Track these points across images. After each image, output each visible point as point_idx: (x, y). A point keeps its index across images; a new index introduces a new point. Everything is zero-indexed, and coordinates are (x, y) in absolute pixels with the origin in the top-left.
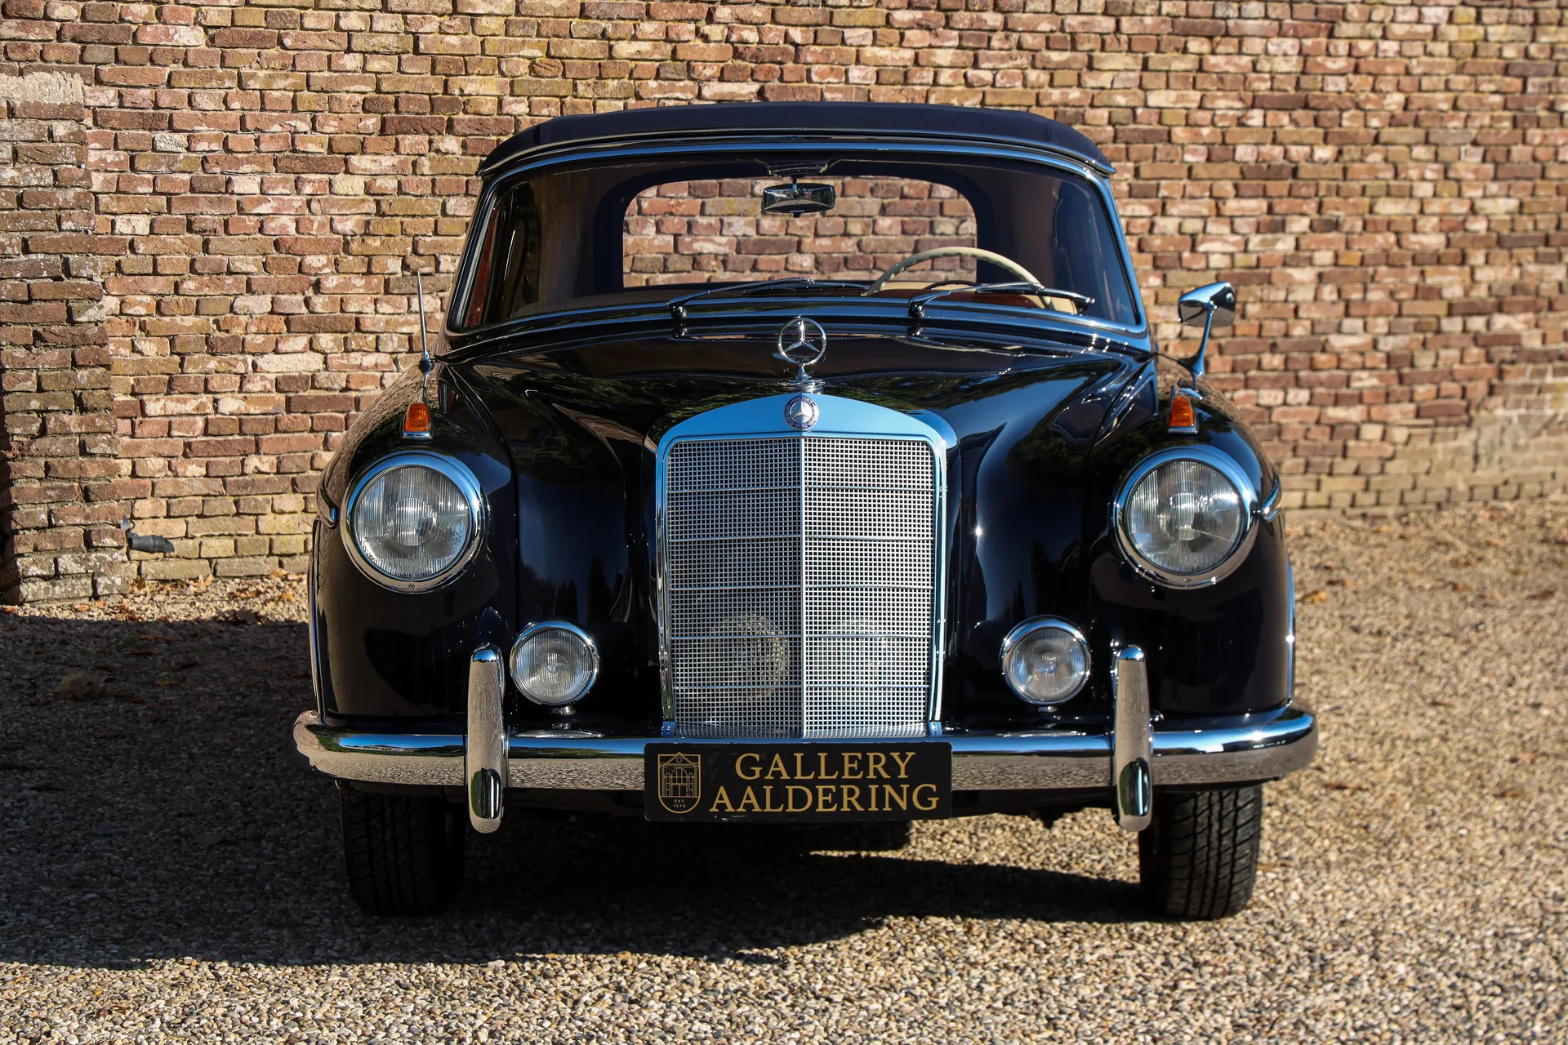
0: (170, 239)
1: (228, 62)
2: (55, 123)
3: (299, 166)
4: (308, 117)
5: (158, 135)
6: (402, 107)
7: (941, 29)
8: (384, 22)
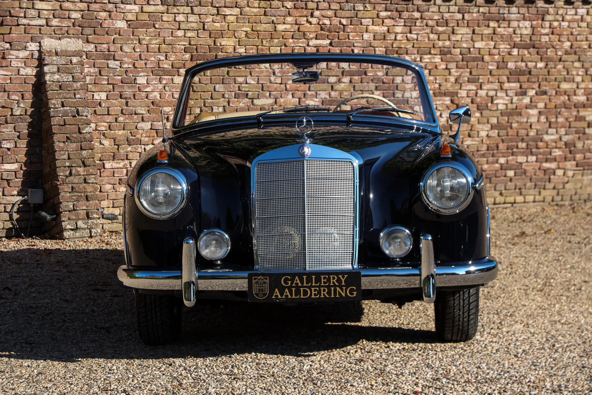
0: (114, 101)
1: (135, 34)
2: (72, 58)
3: (161, 73)
4: (164, 54)
5: (109, 62)
6: (199, 50)
7: (397, 19)
8: (192, 18)
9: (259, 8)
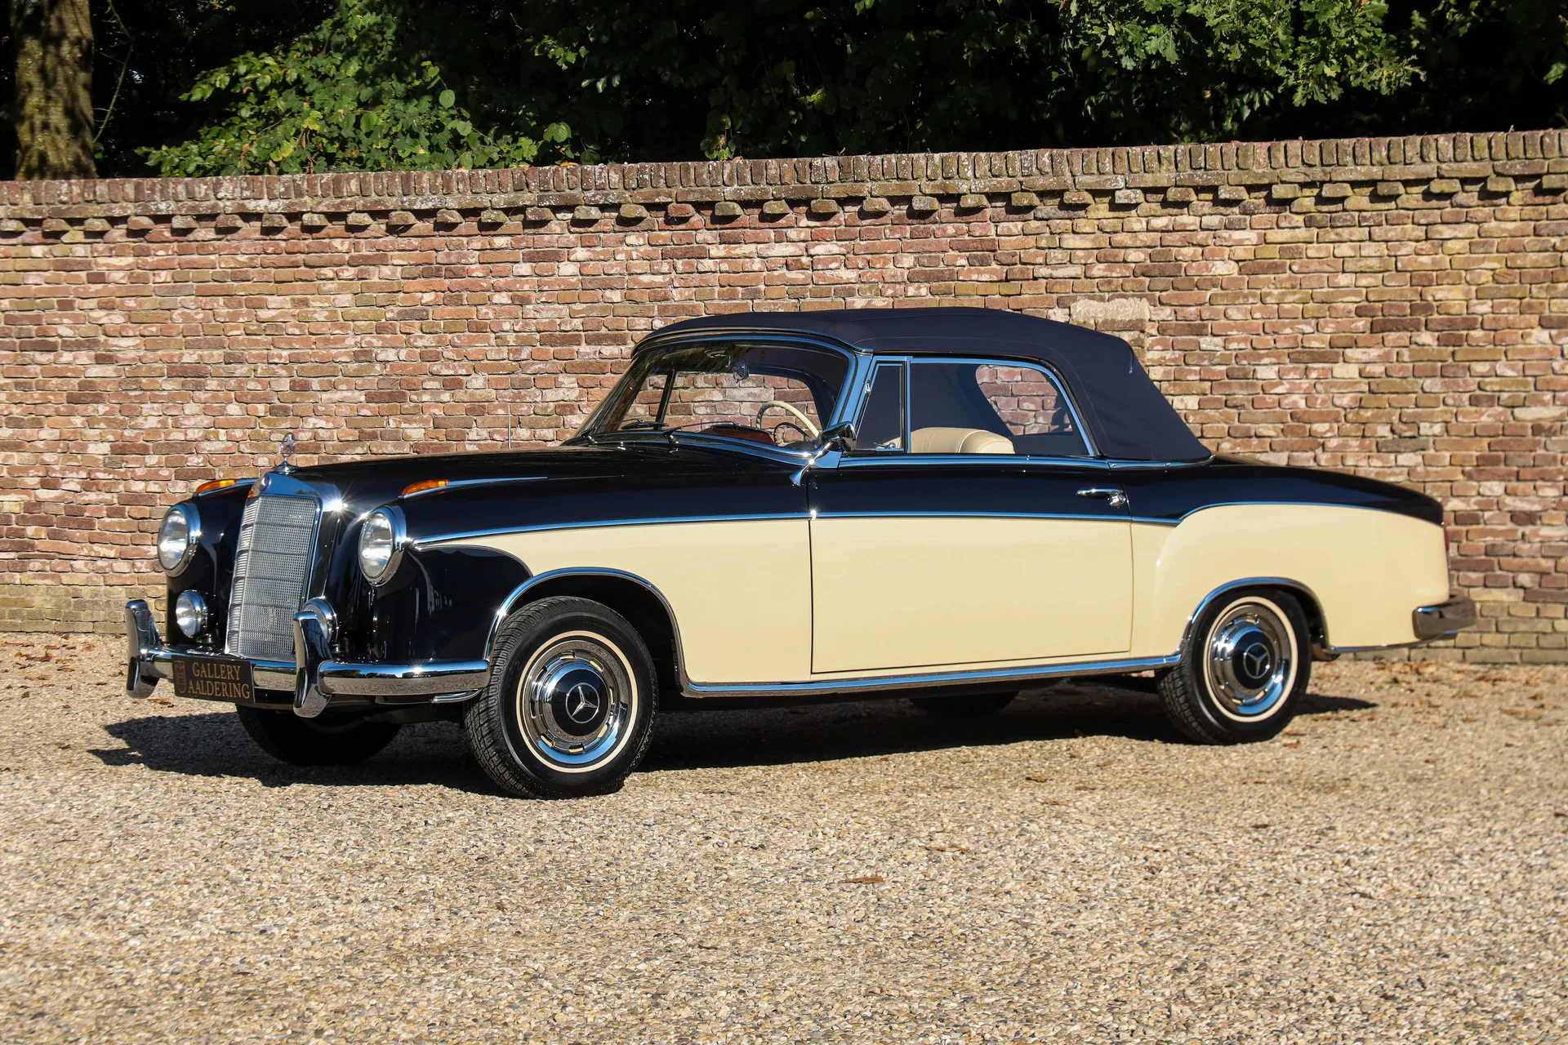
0: (1212, 412)
1: (1253, 285)
2: (1123, 334)
3: (1307, 358)
4: (1313, 322)
5: (1202, 339)
6: (1385, 312)
8: (1369, 249)
9: (1521, 220)
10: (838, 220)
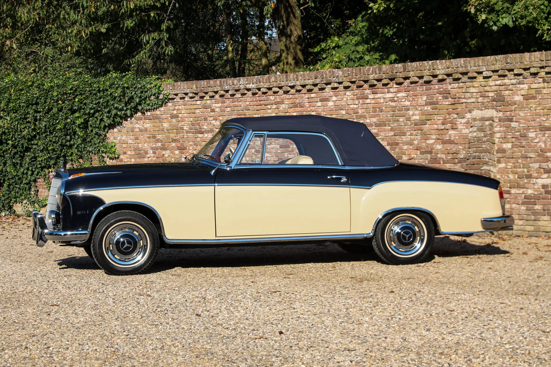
0: (516, 149)
1: (526, 104)
2: (486, 122)
3: (545, 129)
4: (546, 116)
5: (512, 123)
10: (404, 85)
